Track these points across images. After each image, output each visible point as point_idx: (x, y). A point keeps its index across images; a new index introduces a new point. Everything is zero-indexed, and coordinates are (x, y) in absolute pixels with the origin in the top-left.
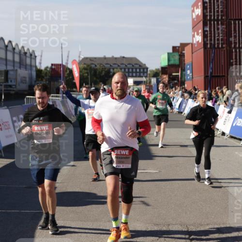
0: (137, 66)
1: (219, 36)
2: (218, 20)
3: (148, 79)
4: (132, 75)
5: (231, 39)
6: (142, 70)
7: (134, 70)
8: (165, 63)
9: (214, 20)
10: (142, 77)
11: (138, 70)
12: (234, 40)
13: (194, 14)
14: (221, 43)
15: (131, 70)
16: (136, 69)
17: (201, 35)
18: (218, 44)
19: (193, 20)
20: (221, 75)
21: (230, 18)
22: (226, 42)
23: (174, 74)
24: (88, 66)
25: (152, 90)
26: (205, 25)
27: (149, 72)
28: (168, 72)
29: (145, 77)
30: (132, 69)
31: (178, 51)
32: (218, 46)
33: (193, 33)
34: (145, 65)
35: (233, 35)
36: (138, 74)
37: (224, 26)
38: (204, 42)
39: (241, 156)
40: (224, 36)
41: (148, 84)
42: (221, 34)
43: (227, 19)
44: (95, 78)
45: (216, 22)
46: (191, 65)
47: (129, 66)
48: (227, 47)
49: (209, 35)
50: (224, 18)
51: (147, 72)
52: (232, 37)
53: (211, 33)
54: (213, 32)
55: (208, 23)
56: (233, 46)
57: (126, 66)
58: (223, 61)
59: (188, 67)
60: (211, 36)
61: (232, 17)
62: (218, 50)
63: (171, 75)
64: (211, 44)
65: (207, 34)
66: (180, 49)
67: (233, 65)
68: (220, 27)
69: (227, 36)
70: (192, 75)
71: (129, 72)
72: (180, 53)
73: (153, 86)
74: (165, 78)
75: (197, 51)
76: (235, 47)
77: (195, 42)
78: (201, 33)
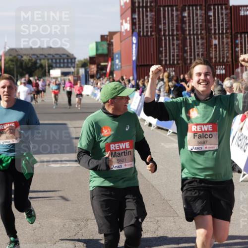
0: (65, 56)
1: (148, 23)
2: (146, 7)
3: (76, 69)
4: (60, 65)
5: (160, 27)
6: (70, 61)
7: (62, 61)
8: (93, 53)
9: (143, 7)
10: (70, 67)
11: (66, 61)
12: (164, 28)
14: (150, 31)
15: (58, 61)
16: (64, 60)
17: (129, 23)
18: (147, 32)
19: (121, 7)
21: (159, 4)
22: (154, 29)
23: (102, 64)
24: (15, 57)
26: (133, 12)
27: (77, 62)
28: (97, 62)
29: (74, 67)
30: (60, 60)
31: (106, 40)
32: (147, 34)
33: (121, 21)
34: (73, 55)
35: (162, 22)
36: (66, 65)
37: (154, 13)
38: (133, 30)
39: (167, 147)
40: (153, 24)
41: (76, 75)
42: (151, 21)
43: (156, 5)
44: (21, 70)
45: (144, 9)
46: (120, 54)
47: (56, 56)
48: (156, 35)
49: (137, 23)
50: (152, 4)
51: (74, 63)
52: (161, 24)
53: (139, 21)
54: (141, 20)
55: (137, 10)
56: (162, 33)
57: (53, 56)
58: (152, 50)
59: (117, 56)
60: (139, 24)
61: (161, 4)
62: (147, 38)
63: (100, 65)
64: (139, 32)
65: (136, 22)
66: (108, 38)
67: (162, 53)
68: (149, 14)
69: (156, 24)
70: (121, 65)
71: (56, 63)
72: (108, 42)
73: (81, 76)
74: (93, 69)
75: (125, 39)
76: (165, 35)
77: (123, 30)
78: (129, 20)
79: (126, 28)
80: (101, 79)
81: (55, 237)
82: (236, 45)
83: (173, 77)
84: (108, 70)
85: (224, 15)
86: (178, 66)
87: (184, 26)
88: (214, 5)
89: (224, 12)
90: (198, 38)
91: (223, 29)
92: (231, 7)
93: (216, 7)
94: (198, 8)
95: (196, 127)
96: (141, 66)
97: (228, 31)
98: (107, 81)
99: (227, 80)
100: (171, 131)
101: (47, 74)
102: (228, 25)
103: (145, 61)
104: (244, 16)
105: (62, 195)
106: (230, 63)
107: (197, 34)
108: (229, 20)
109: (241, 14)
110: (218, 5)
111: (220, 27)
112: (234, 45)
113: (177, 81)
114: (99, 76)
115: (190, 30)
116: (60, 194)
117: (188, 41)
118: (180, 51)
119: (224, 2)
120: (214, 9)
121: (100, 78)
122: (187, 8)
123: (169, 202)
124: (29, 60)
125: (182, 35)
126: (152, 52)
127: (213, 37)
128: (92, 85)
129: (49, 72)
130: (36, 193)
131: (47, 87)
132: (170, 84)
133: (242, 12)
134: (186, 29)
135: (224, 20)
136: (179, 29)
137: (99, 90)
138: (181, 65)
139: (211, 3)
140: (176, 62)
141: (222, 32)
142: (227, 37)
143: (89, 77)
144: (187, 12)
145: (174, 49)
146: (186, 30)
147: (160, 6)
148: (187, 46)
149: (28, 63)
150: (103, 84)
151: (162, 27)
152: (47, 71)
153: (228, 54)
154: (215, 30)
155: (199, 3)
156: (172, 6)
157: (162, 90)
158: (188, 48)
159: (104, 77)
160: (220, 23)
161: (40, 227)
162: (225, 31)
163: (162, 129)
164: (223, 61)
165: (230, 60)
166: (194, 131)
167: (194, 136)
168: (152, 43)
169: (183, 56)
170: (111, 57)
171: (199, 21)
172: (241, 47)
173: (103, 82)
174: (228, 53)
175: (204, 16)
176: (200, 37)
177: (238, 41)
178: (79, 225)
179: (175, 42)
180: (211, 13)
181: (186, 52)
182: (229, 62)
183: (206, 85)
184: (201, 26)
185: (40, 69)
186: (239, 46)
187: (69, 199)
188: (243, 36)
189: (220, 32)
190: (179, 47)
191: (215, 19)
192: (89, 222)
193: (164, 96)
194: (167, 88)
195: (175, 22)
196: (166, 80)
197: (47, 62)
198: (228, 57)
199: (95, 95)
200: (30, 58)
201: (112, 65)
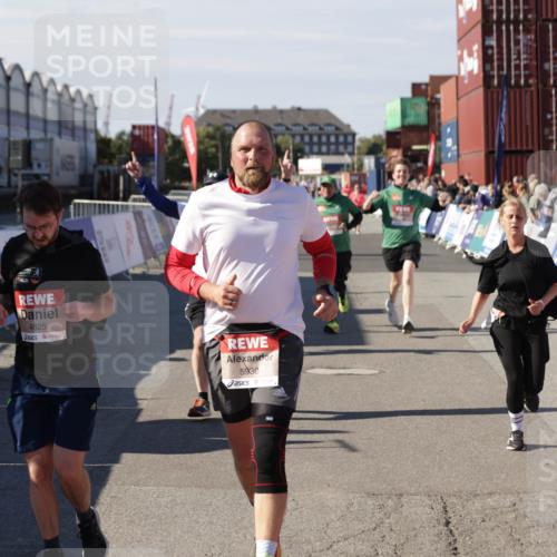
0: (331, 129)
1: (519, 58)
2: (516, 22)
3: (355, 158)
4: (320, 149)
5: (546, 66)
6: (341, 139)
7: (324, 139)
8: (394, 123)
9: (508, 22)
10: (342, 154)
11: (333, 139)
12: (554, 69)
13: (460, 7)
14: (525, 76)
15: (315, 139)
16: (328, 136)
17: (478, 57)
18: (518, 77)
19: (459, 21)
20: (525, 148)
21: (544, 17)
22: (534, 73)
23: (415, 147)
24: (217, 129)
25: (365, 183)
26: (486, 32)
27: (357, 143)
28: (403, 142)
29: (351, 154)
30: (320, 137)
31: (425, 94)
32: (517, 81)
33: (459, 52)
34: (349, 126)
35: (551, 57)
36: (333, 147)
37: (532, 36)
38: (486, 74)
40: (531, 60)
41: (356, 172)
42: (525, 52)
43: (537, 19)
45: (512, 27)
46: (456, 126)
47: (310, 129)
48: (537, 84)
49: (495, 57)
50: (530, 16)
51: (353, 144)
52: (548, 60)
53: (500, 53)
54: (505, 50)
55: (495, 28)
56: (552, 81)
57: (305, 129)
58: (528, 116)
59: (449, 130)
60: (500, 59)
61: (550, 16)
62: (518, 91)
63: (409, 149)
65: (493, 55)
66: (430, 89)
67: (551, 125)
68: (521, 37)
69: (537, 59)
70: (458, 150)
71: (311, 143)
72: (429, 99)
73: (368, 175)
74: (395, 157)
75: (467, 93)
77: (463, 73)
78: (478, 51)
79: (469, 68)
84: (430, 161)
98: (429, 184)
103: (513, 145)
105: (341, 438)
126: (529, 123)
147: (547, 20)
151: (550, 66)
168: (528, 103)
170: (434, 132)
187: (357, 446)
197: (291, 142)
201: (438, 151)
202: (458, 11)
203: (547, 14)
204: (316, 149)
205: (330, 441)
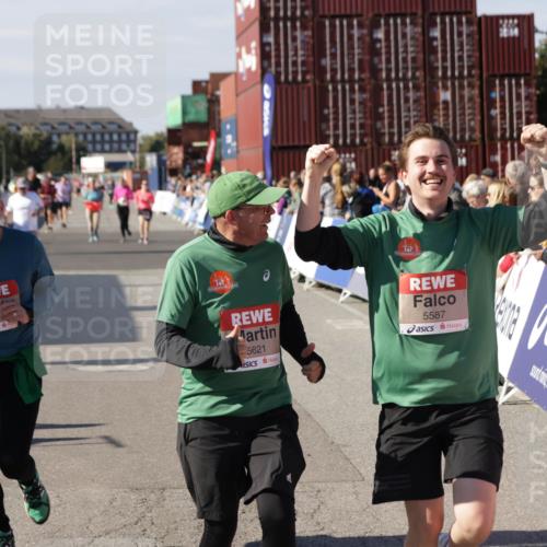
0: (113, 128)
1: (296, 55)
2: (294, 19)
3: (137, 156)
4: (103, 147)
5: (323, 62)
6: (124, 137)
7: (107, 137)
8: (175, 120)
9: (285, 18)
10: (125, 152)
11: (115, 137)
12: (331, 64)
13: (239, 5)
14: (302, 72)
15: (98, 137)
16: (111, 134)
17: (256, 54)
18: (295, 73)
19: (238, 18)
20: (302, 143)
21: (321, 13)
22: (311, 68)
23: (196, 144)
24: (3, 128)
26: (264, 29)
27: (140, 141)
28: (184, 139)
29: (133, 152)
30: (102, 135)
31: (205, 91)
32: (295, 78)
33: (238, 50)
34: (131, 124)
35: (328, 52)
36: (116, 146)
37: (309, 33)
38: (264, 70)
39: (339, 327)
40: (308, 56)
41: (138, 169)
42: (302, 49)
43: (314, 15)
44: (16, 158)
45: (289, 24)
46: (236, 123)
47: (94, 128)
48: (314, 80)
49: (273, 54)
50: (307, 13)
51: (135, 141)
52: (325, 56)
53: (278, 50)
54: (282, 47)
55: (272, 24)
56: (328, 76)
57: (88, 127)
58: (306, 112)
59: (228, 127)
60: (278, 56)
61: (326, 13)
62: (295, 87)
63: (190, 146)
64: (278, 74)
65: (270, 51)
66: (210, 87)
67: (328, 121)
68: (298, 33)
69: (314, 55)
70: (237, 147)
71: (94, 142)
72: (209, 96)
73: (150, 172)
74: (176, 154)
75: (244, 91)
76: (333, 80)
77: (241, 70)
78: (256, 48)
79: (247, 66)
80: (194, 177)
81: (91, 527)
82: (492, 104)
83: (352, 172)
84: (209, 158)
85: (464, 36)
86: (364, 148)
87: (376, 60)
88: (443, 15)
89: (465, 29)
90: (406, 88)
91: (461, 67)
92: (480, 18)
93: (447, 20)
94: (408, 21)
95: (418, 280)
96: (283, 148)
97: (473, 72)
98: (206, 181)
99: (471, 180)
100: (348, 292)
101: (74, 166)
102: (473, 59)
103: (291, 140)
104: (509, 38)
105: (107, 434)
106: (478, 143)
107: (405, 79)
108: (476, 47)
109: (501, 35)
110: (451, 14)
111: (457, 64)
112: (486, 103)
113: (361, 182)
114: (188, 171)
115: (389, 71)
116: (103, 431)
117: (385, 93)
118: (368, 115)
119: (464, 9)
120: (443, 22)
121: (190, 175)
122: (382, 21)
123: (343, 449)
124: (35, 135)
125: (373, 81)
126: (306, 119)
127: (440, 84)
128: (174, 192)
129: (78, 162)
130: (50, 430)
131: (74, 195)
132: (346, 189)
133: (505, 30)
134: (380, 66)
135: (465, 48)
136: (366, 66)
137: (189, 203)
138: (369, 146)
139: (436, 10)
140: (358, 141)
141: (461, 73)
142: (471, 85)
143: (168, 173)
144: (383, 29)
145: (354, 112)
146: (381, 70)
147: (324, 17)
148: (383, 106)
149: (32, 143)
150: (197, 188)
151: (327, 62)
152: (74, 160)
153: (472, 123)
154: (445, 69)
155: (409, 11)
156: (350, 17)
157: (327, 202)
158: (386, 108)
159: (199, 173)
160: (456, 55)
161: (59, 505)
162: (466, 73)
163: (328, 288)
164: (462, 137)
165: (477, 135)
166: (415, 291)
167: (415, 301)
168: (305, 98)
169: (373, 127)
170: (214, 128)
171: (410, 49)
172: (503, 107)
173: (199, 184)
174: (473, 119)
175: (421, 38)
176: (411, 85)
177: (496, 95)
178: (144, 501)
179: (357, 96)
180: (436, 33)
181: (380, 117)
182: (475, 141)
183: (439, 184)
184: (414, 60)
185: (59, 155)
186: (498, 105)
187: (123, 442)
188: (506, 82)
189: (457, 73)
190: (365, 107)
191: (444, 45)
192: (166, 494)
193: (333, 215)
194: (339, 197)
195: (356, 51)
196: (336, 179)
197: (73, 140)
198: (472, 130)
199: (181, 213)
200: (38, 132)
201: (218, 148)
202: (236, 8)
203: (324, 10)
204: (98, 147)
205: (97, 437)
